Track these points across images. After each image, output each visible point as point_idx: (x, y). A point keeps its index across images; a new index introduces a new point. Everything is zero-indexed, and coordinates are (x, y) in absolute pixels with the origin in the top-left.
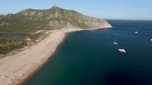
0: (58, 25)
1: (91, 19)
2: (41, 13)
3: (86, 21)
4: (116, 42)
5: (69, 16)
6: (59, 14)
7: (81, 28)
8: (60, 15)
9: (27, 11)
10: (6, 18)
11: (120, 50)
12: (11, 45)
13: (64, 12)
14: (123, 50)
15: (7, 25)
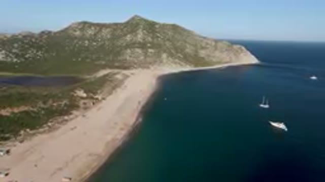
0: (142, 58)
1: (213, 43)
2: (108, 30)
3: (203, 48)
4: (265, 104)
5: (166, 39)
6: (145, 35)
7: (190, 65)
8: (146, 37)
9: (80, 27)
10: (38, 41)
11: (275, 124)
12: (47, 109)
13: (156, 28)
14: (282, 126)
15: (38, 57)
